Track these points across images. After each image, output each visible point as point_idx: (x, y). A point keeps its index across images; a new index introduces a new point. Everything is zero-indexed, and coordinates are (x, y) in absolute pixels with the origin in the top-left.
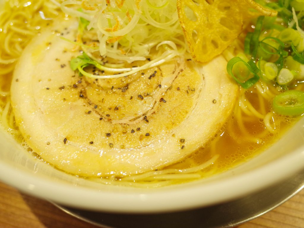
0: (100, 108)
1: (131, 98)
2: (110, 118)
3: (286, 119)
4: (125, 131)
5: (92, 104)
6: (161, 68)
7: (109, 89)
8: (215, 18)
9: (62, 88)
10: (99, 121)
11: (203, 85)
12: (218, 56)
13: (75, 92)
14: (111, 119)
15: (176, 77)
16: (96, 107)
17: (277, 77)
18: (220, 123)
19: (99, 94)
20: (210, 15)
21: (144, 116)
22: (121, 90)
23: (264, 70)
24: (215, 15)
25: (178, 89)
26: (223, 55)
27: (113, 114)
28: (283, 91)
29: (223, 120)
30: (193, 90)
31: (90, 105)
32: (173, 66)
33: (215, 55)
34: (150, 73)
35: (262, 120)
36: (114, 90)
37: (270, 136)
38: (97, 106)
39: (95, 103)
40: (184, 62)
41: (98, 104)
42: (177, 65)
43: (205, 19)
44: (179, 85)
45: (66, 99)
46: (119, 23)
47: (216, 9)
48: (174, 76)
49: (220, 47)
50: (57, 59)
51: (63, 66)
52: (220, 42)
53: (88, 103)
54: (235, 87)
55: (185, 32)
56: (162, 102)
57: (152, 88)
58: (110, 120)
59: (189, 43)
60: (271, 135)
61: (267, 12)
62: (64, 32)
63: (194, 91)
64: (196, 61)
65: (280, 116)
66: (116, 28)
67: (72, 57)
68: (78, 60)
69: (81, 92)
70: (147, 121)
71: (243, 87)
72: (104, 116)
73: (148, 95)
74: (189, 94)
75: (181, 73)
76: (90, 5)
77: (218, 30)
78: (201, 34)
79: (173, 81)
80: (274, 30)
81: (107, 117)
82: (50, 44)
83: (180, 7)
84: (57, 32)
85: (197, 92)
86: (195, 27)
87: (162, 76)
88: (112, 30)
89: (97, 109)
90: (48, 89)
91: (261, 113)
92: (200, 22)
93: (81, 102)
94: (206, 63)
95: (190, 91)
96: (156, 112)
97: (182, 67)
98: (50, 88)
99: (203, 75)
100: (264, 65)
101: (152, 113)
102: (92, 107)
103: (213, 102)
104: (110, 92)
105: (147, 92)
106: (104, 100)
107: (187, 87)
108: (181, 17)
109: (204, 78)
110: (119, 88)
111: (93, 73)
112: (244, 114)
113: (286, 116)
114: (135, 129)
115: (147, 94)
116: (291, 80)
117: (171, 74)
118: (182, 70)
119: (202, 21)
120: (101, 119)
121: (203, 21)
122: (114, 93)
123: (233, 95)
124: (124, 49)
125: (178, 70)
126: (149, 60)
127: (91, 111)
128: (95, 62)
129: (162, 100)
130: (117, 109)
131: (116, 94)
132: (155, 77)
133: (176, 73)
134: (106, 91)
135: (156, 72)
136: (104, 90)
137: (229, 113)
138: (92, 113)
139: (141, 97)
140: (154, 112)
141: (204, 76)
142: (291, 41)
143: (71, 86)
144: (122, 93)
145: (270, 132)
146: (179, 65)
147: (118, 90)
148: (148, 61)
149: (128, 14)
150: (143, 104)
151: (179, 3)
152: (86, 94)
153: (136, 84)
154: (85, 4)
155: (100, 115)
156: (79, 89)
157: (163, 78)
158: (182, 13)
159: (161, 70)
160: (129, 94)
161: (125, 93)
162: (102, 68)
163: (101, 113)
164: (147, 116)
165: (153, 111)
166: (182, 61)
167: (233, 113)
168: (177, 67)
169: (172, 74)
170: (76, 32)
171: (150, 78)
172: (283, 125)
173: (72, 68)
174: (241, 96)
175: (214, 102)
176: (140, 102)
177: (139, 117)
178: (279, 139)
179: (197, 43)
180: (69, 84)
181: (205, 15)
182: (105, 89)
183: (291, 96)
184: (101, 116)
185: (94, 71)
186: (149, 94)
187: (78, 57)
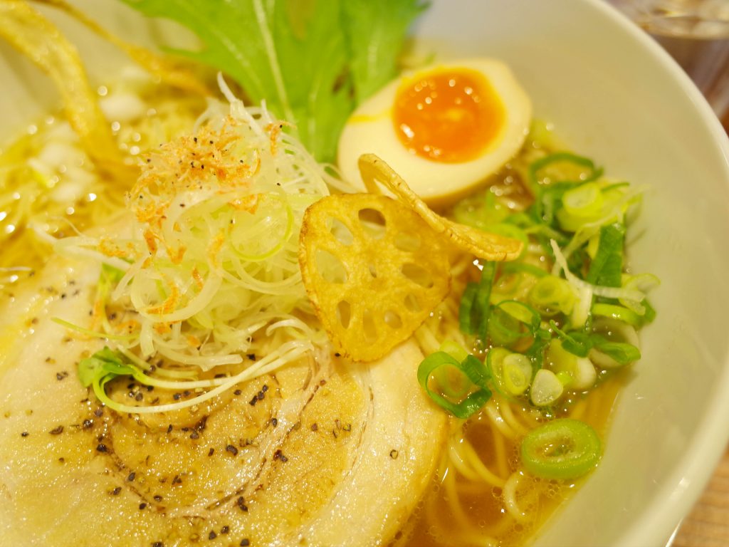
0: (141, 479)
1: (212, 452)
2: (161, 505)
3: (550, 487)
4: (195, 537)
5: (124, 467)
6: (280, 376)
7: (161, 430)
8: (389, 265)
9: (58, 431)
10: (137, 513)
11: (370, 414)
12: (403, 343)
13: (87, 439)
14: (164, 508)
15: (310, 399)
16: (132, 477)
17: (529, 388)
18: (406, 507)
19: (140, 445)
20: (377, 260)
21: (238, 497)
22: (189, 434)
23: (502, 373)
24: (389, 260)
25: (315, 428)
26: (415, 337)
27: (169, 494)
28: (543, 421)
29: (413, 499)
30: (346, 428)
31: (120, 470)
32: (304, 371)
33: (397, 342)
34: (254, 390)
35: (499, 491)
36: (174, 434)
37: (515, 531)
38: (134, 474)
39: (131, 467)
40: (329, 361)
41: (137, 469)
42: (312, 369)
43: (366, 273)
44: (316, 418)
45: (64, 458)
46: (178, 292)
47: (391, 246)
48: (307, 394)
49: (405, 325)
50: (48, 360)
51: (61, 377)
52: (405, 313)
53: (116, 465)
54: (438, 419)
55: (319, 312)
56: (279, 461)
57: (257, 426)
58: (162, 510)
59: (330, 332)
60: (519, 527)
61: (497, 255)
62: (70, 290)
63: (349, 430)
64: (353, 361)
65: (538, 480)
66: (172, 304)
67: (84, 355)
68: (96, 363)
69: (101, 438)
70: (245, 509)
71: (457, 415)
72: (150, 498)
73: (247, 444)
74: (338, 439)
75: (320, 387)
76: (117, 247)
77: (397, 290)
78: (358, 306)
79: (304, 407)
80: (525, 275)
81: (156, 503)
82: (34, 321)
83: (305, 261)
84: (51, 291)
85: (356, 431)
86: (343, 295)
87: (281, 397)
88: (161, 311)
89: (134, 483)
90: (24, 435)
91: (498, 474)
92: (352, 282)
93: (100, 463)
94: (376, 361)
95: (341, 430)
96: (265, 485)
97: (323, 373)
98: (29, 432)
99: (370, 389)
100: (501, 360)
101: (256, 487)
102: (125, 475)
103: (391, 455)
104: (164, 439)
105: (245, 438)
106: (150, 461)
107: (334, 423)
108: (309, 280)
109: (372, 397)
110: (185, 430)
111: (128, 391)
112: (460, 478)
113: (550, 480)
114: (218, 530)
115: (245, 443)
116: (558, 396)
117: (299, 390)
118: (323, 382)
119: (359, 277)
120: (142, 507)
121: (361, 278)
122: (174, 441)
123: (435, 438)
124: (196, 336)
125: (315, 380)
126: (252, 357)
127: (120, 489)
128: (132, 366)
129: (278, 455)
130: (177, 481)
131: (177, 443)
132: (263, 401)
133: (311, 388)
134: (155, 436)
135: (265, 388)
136: (151, 433)
137: (424, 481)
138: (122, 492)
139: (232, 450)
140: (261, 486)
141: (373, 392)
142: (557, 304)
143: (77, 426)
144: (191, 440)
145: (515, 521)
146: (317, 367)
147: (182, 434)
148: (250, 361)
149: (195, 273)
150: (236, 466)
151: (303, 250)
152: (111, 443)
153: (221, 417)
154: (106, 245)
155: (140, 495)
156: (96, 432)
157: (282, 401)
158: (309, 273)
159: (278, 383)
160: (206, 443)
161: (199, 441)
162: (147, 380)
163: (142, 491)
164: (244, 495)
165: (258, 482)
166: (324, 359)
167: (435, 477)
168: (313, 373)
169: (302, 390)
170: (94, 289)
171: (253, 403)
172: (545, 502)
173: (82, 381)
174: (454, 435)
175: (393, 454)
176: (229, 462)
177: (228, 499)
178: (536, 539)
179: (351, 325)
180: (74, 421)
181: (366, 264)
182: (153, 432)
183: (560, 433)
184: (143, 499)
185: (131, 387)
186: (249, 442)
187: (95, 356)
